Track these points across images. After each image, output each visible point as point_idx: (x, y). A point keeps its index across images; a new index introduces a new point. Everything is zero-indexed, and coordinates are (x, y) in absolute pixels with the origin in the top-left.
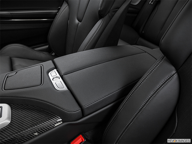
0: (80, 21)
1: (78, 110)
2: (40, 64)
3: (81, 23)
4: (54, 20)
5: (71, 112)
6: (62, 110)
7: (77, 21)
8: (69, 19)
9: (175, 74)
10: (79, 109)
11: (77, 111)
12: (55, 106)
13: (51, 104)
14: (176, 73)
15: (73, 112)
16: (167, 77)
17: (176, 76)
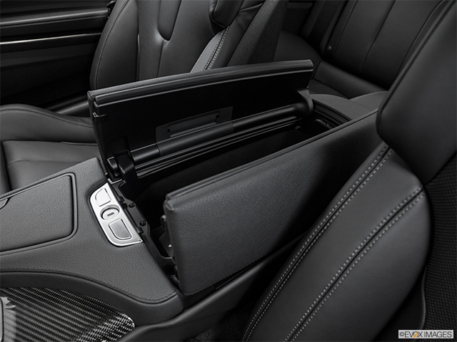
0: (166, 36)
1: (172, 297)
2: (68, 170)
3: (168, 42)
4: (102, 34)
5: (153, 304)
6: (131, 299)
7: (159, 38)
8: (138, 33)
9: (418, 194)
10: (174, 294)
11: (169, 301)
12: (113, 291)
13: (101, 286)
14: (421, 191)
15: (159, 305)
16: (398, 204)
17: (421, 200)
